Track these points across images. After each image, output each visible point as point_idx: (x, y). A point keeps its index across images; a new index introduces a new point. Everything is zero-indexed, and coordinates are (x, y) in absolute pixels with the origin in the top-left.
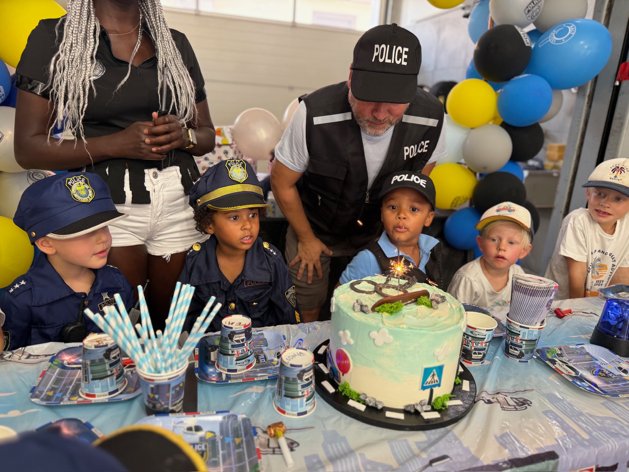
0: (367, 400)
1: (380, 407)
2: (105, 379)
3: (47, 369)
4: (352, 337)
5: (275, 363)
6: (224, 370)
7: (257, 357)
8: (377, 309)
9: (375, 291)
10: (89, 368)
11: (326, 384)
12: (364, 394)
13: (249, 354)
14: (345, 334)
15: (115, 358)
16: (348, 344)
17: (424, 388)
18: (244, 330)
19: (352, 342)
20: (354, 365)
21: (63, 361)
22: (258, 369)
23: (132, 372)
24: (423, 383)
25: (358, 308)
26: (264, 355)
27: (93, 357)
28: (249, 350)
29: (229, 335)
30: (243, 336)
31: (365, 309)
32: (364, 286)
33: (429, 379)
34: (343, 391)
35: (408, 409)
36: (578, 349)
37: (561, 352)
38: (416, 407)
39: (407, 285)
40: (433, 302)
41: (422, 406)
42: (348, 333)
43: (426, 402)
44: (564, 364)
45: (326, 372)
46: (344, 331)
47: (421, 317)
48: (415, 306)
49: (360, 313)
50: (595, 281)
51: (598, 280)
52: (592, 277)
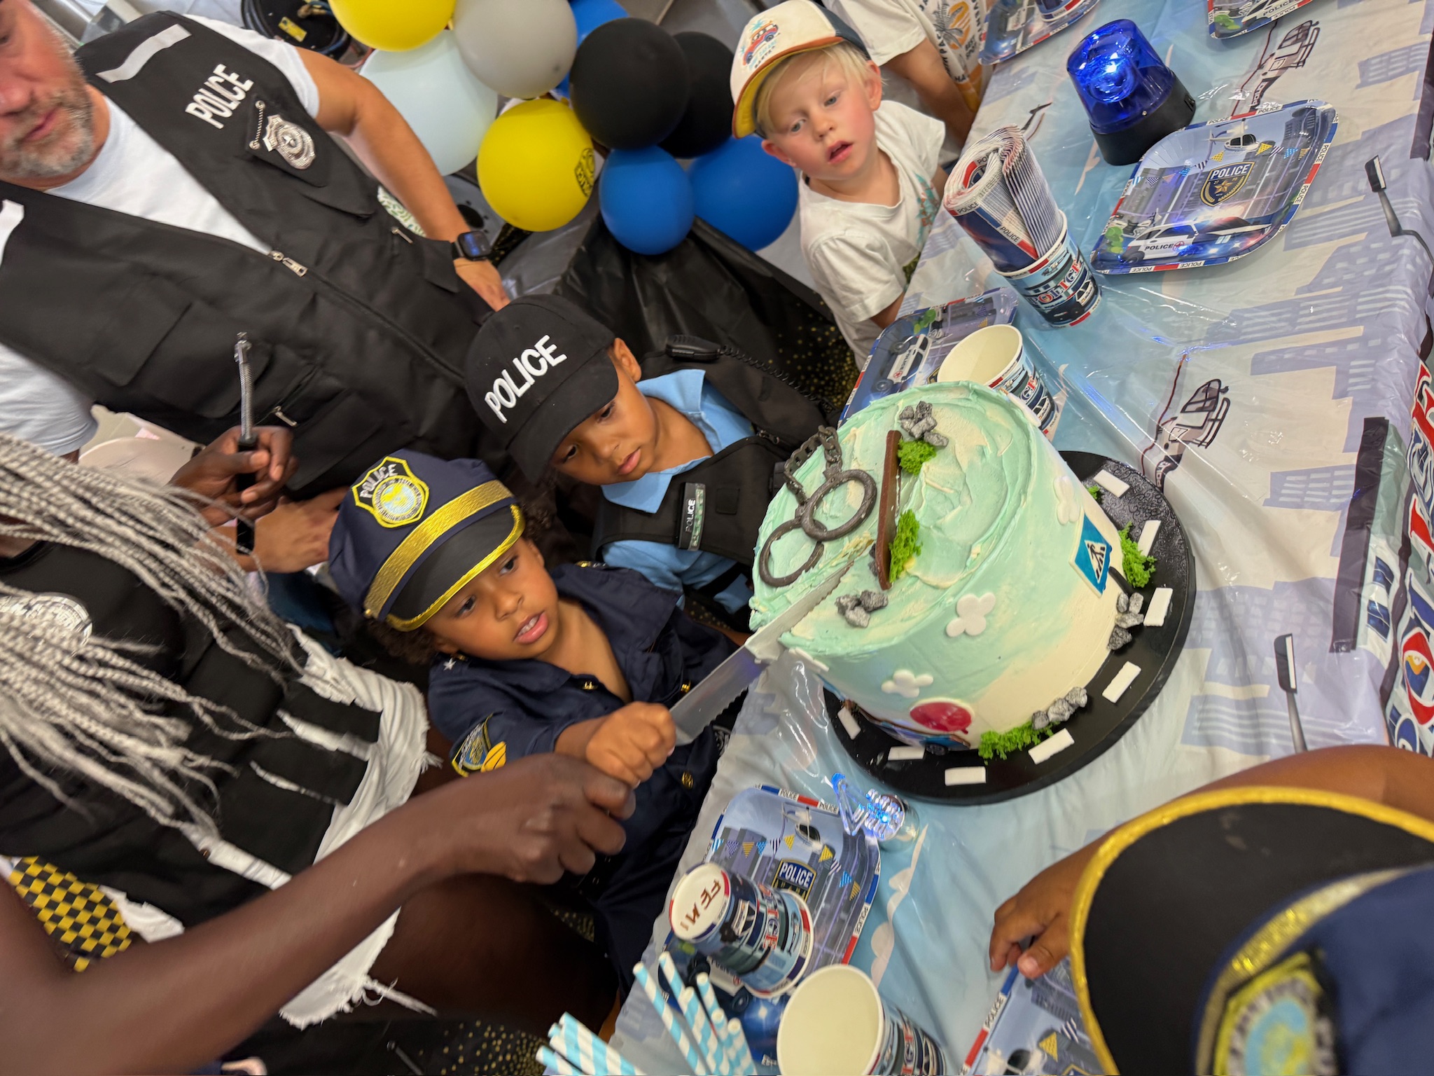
0: (1052, 717)
1: (1083, 701)
4: (918, 670)
5: (826, 855)
6: (783, 985)
7: (783, 884)
8: (890, 578)
9: (818, 540)
11: (956, 776)
12: (1035, 716)
14: (898, 681)
16: (924, 686)
17: (1102, 588)
18: (733, 900)
19: (927, 678)
20: (970, 701)
24: (1096, 583)
25: (857, 615)
29: (724, 939)
30: (744, 906)
31: (870, 601)
33: (1095, 565)
35: (1120, 644)
36: (1142, 181)
37: (1126, 218)
38: (1124, 626)
39: (832, 456)
40: (927, 438)
41: (1127, 612)
42: (904, 673)
43: (1124, 596)
44: (1153, 239)
45: (919, 754)
46: (891, 678)
47: (959, 493)
48: (918, 483)
49: (877, 617)
50: (963, 51)
51: (966, 43)
52: (953, 47)
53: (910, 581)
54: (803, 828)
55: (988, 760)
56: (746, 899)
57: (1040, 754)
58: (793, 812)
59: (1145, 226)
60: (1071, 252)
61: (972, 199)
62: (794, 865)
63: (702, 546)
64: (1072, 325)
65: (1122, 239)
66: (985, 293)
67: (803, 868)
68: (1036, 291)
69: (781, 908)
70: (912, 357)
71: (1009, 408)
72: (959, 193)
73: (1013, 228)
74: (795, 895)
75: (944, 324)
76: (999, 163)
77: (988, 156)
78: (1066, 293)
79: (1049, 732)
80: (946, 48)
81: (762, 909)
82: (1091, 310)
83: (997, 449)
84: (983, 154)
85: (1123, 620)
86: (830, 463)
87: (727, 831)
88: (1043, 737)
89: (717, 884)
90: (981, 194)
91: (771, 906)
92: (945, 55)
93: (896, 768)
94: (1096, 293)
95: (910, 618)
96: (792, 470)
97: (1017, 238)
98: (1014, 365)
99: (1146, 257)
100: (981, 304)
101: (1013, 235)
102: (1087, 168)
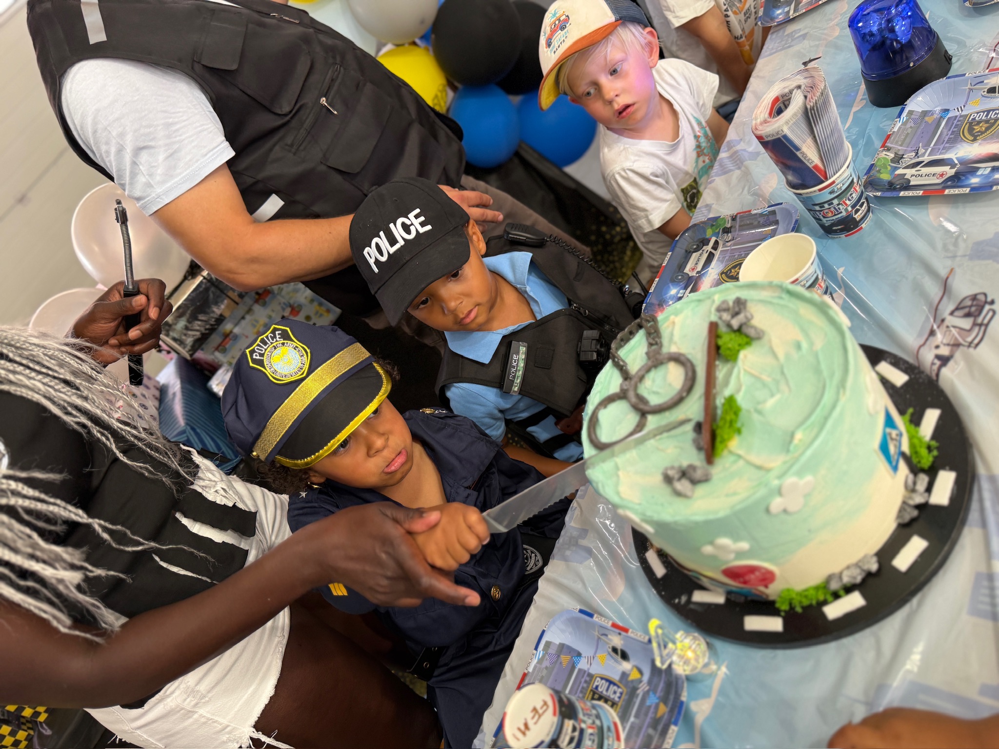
0: (845, 579)
1: (874, 567)
4: (736, 538)
5: (636, 675)
7: (596, 696)
9: (641, 411)
11: (754, 623)
12: (829, 577)
14: (718, 546)
16: (739, 551)
17: (896, 469)
18: (561, 718)
19: (744, 545)
24: (892, 465)
30: (569, 724)
31: (695, 473)
33: (892, 449)
35: (907, 518)
36: (907, 120)
37: (893, 151)
38: (912, 502)
39: (653, 339)
40: (744, 329)
41: (913, 490)
42: (724, 541)
43: (911, 477)
44: (918, 168)
45: (720, 600)
46: (711, 543)
47: (777, 382)
48: (735, 371)
49: (701, 490)
50: (742, 17)
51: (744, 10)
52: (735, 13)
53: (732, 458)
54: (615, 650)
55: (785, 611)
56: (570, 718)
57: (834, 611)
58: (606, 635)
59: (909, 158)
60: (853, 176)
61: (779, 127)
62: (607, 680)
63: (521, 392)
64: (846, 236)
65: (889, 168)
66: (769, 207)
67: (615, 684)
68: (821, 207)
69: (598, 722)
70: (705, 256)
71: (823, 309)
72: (765, 122)
73: (810, 154)
74: (607, 707)
75: (732, 230)
76: (802, 98)
77: (791, 92)
78: (846, 210)
79: (842, 593)
80: (730, 13)
81: (583, 726)
82: (863, 225)
83: (811, 344)
84: (787, 90)
85: (911, 498)
86: (651, 345)
87: (548, 644)
88: (836, 596)
89: (545, 703)
90: (787, 123)
91: (590, 721)
92: (728, 19)
93: (699, 609)
94: (868, 211)
95: (735, 494)
96: (617, 349)
97: (813, 162)
98: (810, 268)
99: (912, 183)
100: (766, 214)
101: (809, 159)
102: (854, 109)
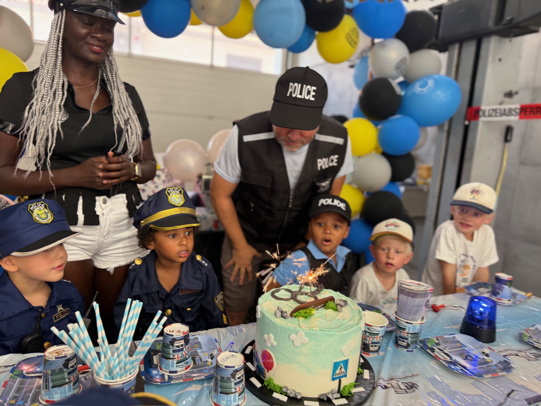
0: (289, 392)
1: (299, 397)
2: (64, 386)
3: (8, 379)
5: (209, 364)
6: (166, 372)
7: (193, 359)
8: (294, 314)
9: (292, 298)
10: (50, 377)
11: (254, 380)
12: (286, 387)
13: (188, 357)
14: (269, 337)
15: (72, 367)
16: (272, 345)
17: (333, 379)
18: (183, 337)
19: (275, 343)
20: (277, 363)
21: (22, 371)
22: (195, 370)
23: (85, 378)
24: (333, 375)
25: (279, 314)
26: (200, 357)
27: (53, 367)
28: (187, 354)
29: (171, 342)
30: (182, 342)
31: (285, 315)
32: (282, 293)
33: (338, 371)
34: (268, 385)
35: (322, 398)
36: (451, 338)
37: (439, 341)
38: (328, 396)
39: (317, 291)
40: (338, 306)
41: (332, 394)
42: (272, 336)
43: (336, 391)
44: (441, 351)
45: (253, 369)
46: (268, 334)
47: (329, 320)
48: (323, 311)
49: (282, 319)
53: (297, 320)
54: (212, 355)
55: (265, 385)
57: (276, 395)
58: (214, 349)
59: (441, 347)
65: (432, 344)
67: (201, 361)
79: (284, 394)
81: (184, 349)
83: (348, 322)
88: (281, 393)
95: (287, 325)
